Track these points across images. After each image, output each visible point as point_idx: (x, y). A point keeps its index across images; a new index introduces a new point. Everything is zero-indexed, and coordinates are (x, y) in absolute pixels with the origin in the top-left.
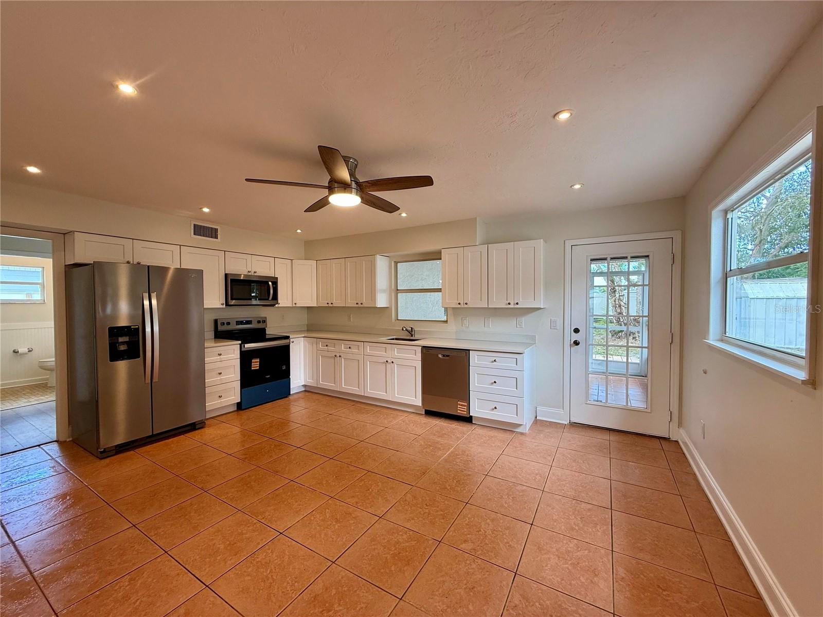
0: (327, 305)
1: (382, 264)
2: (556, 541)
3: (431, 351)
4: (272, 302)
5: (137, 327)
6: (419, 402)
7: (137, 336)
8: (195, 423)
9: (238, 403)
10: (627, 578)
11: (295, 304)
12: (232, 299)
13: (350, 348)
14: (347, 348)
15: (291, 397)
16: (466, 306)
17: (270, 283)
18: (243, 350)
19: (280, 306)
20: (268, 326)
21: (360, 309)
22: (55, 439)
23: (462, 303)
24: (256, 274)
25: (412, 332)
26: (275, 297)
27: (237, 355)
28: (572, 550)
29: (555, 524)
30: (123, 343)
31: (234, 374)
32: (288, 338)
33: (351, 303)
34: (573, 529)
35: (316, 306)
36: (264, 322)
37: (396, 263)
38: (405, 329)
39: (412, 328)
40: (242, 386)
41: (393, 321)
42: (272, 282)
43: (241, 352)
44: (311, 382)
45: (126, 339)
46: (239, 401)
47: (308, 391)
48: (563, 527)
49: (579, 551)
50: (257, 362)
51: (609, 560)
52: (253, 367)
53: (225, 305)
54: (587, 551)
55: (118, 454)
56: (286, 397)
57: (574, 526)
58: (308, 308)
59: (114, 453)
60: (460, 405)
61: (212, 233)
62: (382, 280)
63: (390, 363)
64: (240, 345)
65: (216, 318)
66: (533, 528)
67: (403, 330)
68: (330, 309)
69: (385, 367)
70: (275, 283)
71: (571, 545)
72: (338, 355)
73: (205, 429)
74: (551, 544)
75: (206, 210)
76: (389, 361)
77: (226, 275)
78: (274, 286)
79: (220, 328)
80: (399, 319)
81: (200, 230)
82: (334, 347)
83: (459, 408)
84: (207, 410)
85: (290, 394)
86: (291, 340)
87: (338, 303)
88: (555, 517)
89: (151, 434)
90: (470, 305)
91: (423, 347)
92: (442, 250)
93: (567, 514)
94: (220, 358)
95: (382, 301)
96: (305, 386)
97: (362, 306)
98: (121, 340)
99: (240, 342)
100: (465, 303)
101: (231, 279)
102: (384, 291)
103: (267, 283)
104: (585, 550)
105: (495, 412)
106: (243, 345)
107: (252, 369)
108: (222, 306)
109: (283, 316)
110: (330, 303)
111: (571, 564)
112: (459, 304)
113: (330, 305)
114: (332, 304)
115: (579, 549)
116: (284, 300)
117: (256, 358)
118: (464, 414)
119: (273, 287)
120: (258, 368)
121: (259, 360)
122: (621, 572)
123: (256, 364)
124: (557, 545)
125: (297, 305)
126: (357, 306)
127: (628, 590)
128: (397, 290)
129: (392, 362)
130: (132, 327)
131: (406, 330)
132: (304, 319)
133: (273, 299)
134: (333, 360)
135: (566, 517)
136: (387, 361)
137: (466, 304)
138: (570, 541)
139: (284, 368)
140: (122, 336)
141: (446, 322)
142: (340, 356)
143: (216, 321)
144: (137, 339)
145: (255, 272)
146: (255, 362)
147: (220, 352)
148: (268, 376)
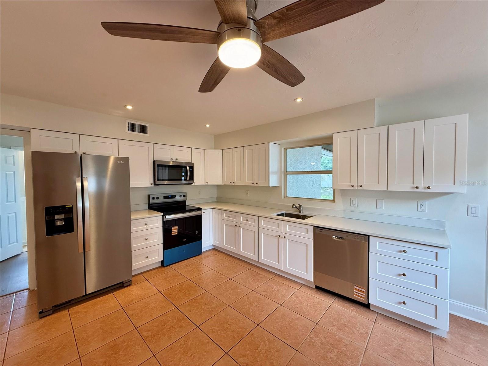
0: (230, 184)
1: (274, 150)
3: (324, 232)
4: (190, 182)
5: (71, 206)
6: (310, 277)
7: (72, 214)
8: (122, 282)
9: (162, 261)
11: (207, 183)
12: (158, 180)
13: (247, 220)
14: (245, 221)
15: (203, 255)
16: (359, 188)
17: (188, 168)
18: (164, 220)
19: (195, 184)
20: (187, 199)
21: (255, 188)
22: (28, 287)
23: (355, 185)
24: (177, 161)
25: (300, 208)
26: (192, 178)
27: (161, 224)
30: (58, 220)
31: (158, 239)
32: (200, 209)
33: (248, 183)
35: (222, 184)
36: (184, 196)
37: (286, 149)
38: (294, 206)
39: (300, 205)
40: (164, 249)
41: (282, 198)
42: (189, 167)
43: (164, 222)
44: (217, 244)
45: (62, 216)
46: (162, 260)
47: (215, 249)
50: (176, 229)
52: (173, 233)
53: (153, 185)
55: (54, 313)
56: (199, 255)
58: (217, 185)
59: (52, 313)
60: (356, 289)
61: (143, 129)
62: (274, 164)
63: (282, 238)
64: (163, 216)
65: (148, 194)
67: (292, 207)
68: (233, 187)
69: (277, 240)
70: (191, 167)
72: (238, 225)
73: (132, 287)
75: (129, 107)
76: (281, 236)
77: (154, 161)
78: (191, 169)
79: (152, 201)
80: (288, 196)
81: (132, 127)
82: (235, 219)
83: (355, 293)
84: (132, 269)
85: (201, 252)
86: (203, 211)
87: (238, 182)
89: (84, 294)
90: (364, 188)
91: (315, 226)
92: (333, 134)
95: (273, 181)
96: (213, 245)
97: (257, 185)
98: (57, 217)
99: (162, 214)
100: (359, 185)
101: (157, 165)
102: (274, 173)
103: (185, 167)
105: (402, 306)
106: (164, 216)
107: (172, 234)
108: (151, 186)
109: (199, 191)
110: (232, 182)
112: (352, 186)
113: (232, 184)
114: (233, 183)
116: (198, 179)
117: (175, 226)
118: (363, 300)
119: (190, 171)
120: (177, 234)
121: (177, 228)
123: (175, 231)
125: (208, 184)
126: (253, 185)
128: (286, 172)
129: (284, 237)
130: (66, 206)
131: (296, 207)
132: (214, 193)
133: (189, 180)
134: (234, 228)
136: (279, 236)
137: (361, 186)
139: (197, 232)
140: (58, 214)
141: (333, 201)
142: (239, 226)
143: (149, 196)
144: (71, 216)
145: (177, 159)
146: (175, 229)
147: (146, 223)
148: (185, 240)
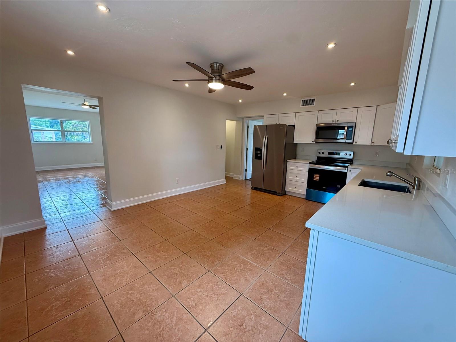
2: (132, 276)
10: (88, 291)
18: (310, 167)
19: (357, 144)
27: (307, 169)
28: (122, 279)
29: (142, 283)
31: (304, 179)
34: (131, 289)
40: (308, 187)
46: (306, 194)
48: (136, 285)
49: (119, 281)
51: (102, 291)
54: (115, 285)
57: (132, 291)
64: (309, 164)
66: (148, 271)
71: (124, 281)
74: (133, 272)
79: (318, 155)
86: (349, 169)
88: (146, 286)
93: (142, 295)
94: (298, 169)
98: (258, 152)
104: (116, 285)
107: (314, 179)
108: (313, 143)
111: (117, 274)
115: (119, 283)
120: (318, 180)
121: (319, 176)
122: (93, 291)
123: (317, 178)
124: (130, 275)
127: (86, 286)
130: (260, 148)
135: (142, 292)
138: (126, 282)
144: (261, 153)
145: (338, 121)
146: (317, 176)
147: (297, 166)
148: (325, 188)
